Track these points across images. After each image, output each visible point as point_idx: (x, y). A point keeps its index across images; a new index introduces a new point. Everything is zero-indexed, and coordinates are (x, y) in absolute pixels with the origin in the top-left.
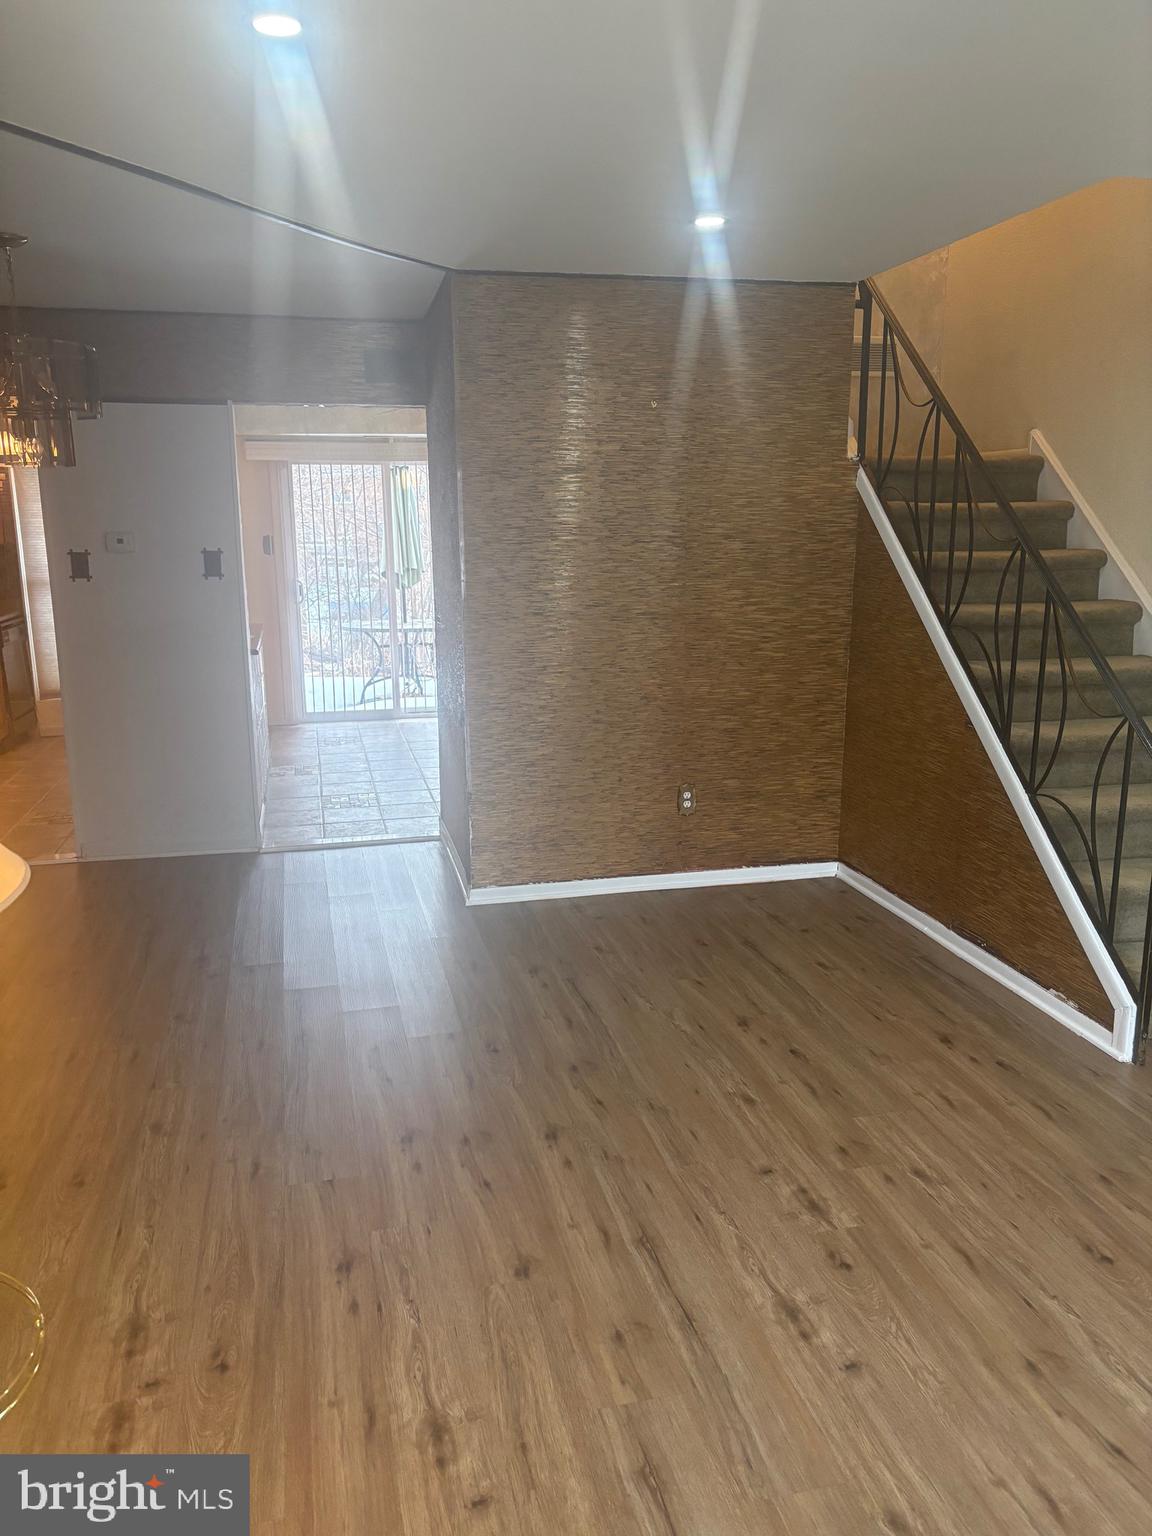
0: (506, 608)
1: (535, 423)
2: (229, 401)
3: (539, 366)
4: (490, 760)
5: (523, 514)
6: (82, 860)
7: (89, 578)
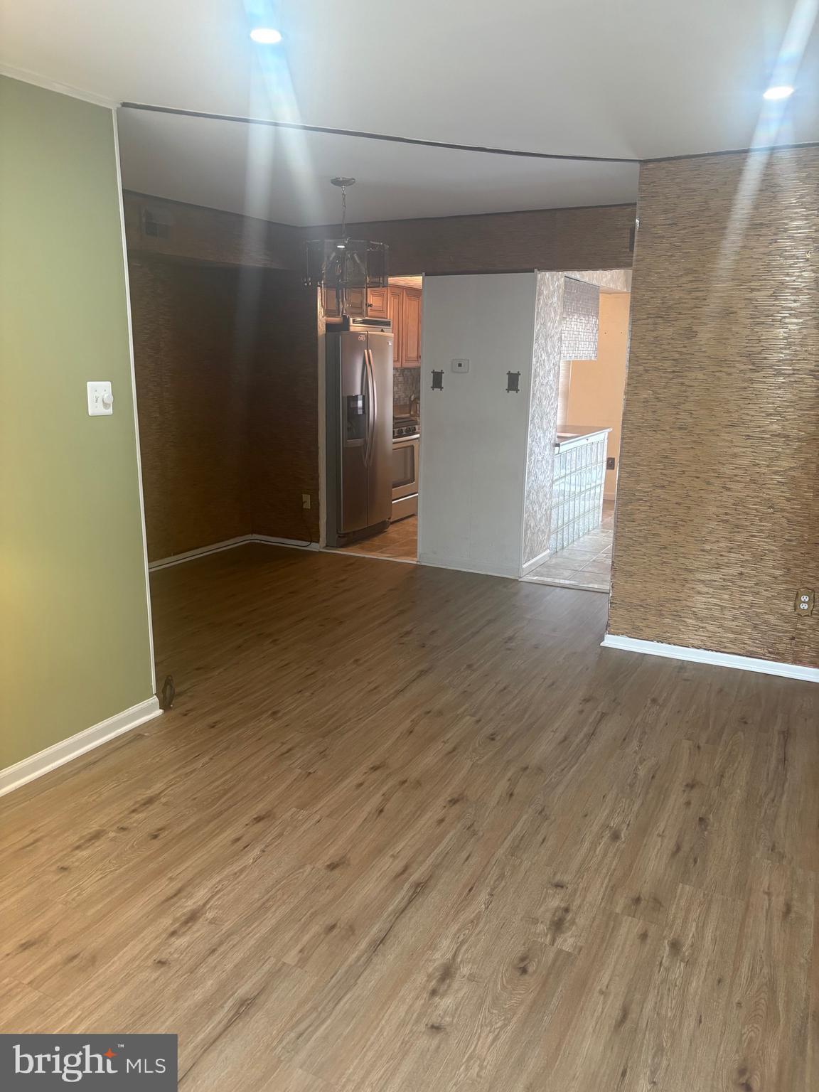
0: (657, 422)
1: (695, 277)
2: (536, 270)
3: (704, 230)
4: (631, 538)
5: (679, 350)
6: (418, 563)
7: (441, 388)
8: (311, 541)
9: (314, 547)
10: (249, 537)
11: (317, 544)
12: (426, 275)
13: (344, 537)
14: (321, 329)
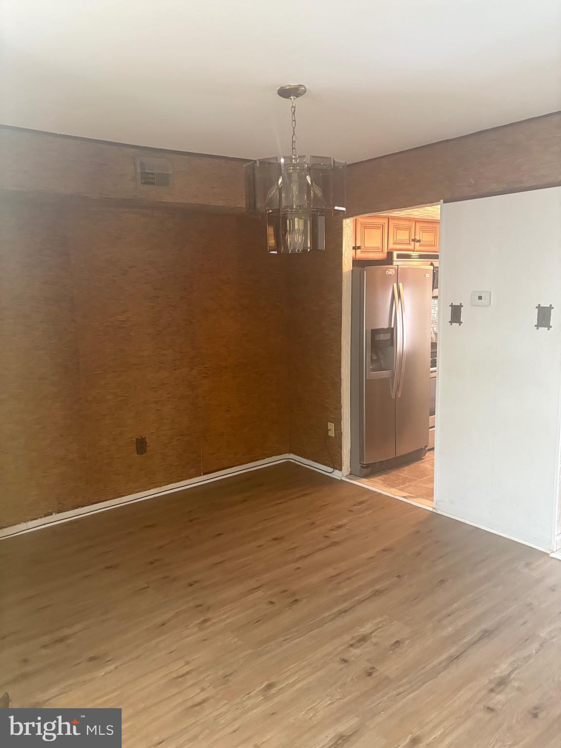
6: (434, 511)
7: (460, 323)
8: (335, 468)
9: (337, 475)
10: (287, 456)
11: (339, 472)
12: (444, 202)
13: (366, 468)
14: (347, 266)
